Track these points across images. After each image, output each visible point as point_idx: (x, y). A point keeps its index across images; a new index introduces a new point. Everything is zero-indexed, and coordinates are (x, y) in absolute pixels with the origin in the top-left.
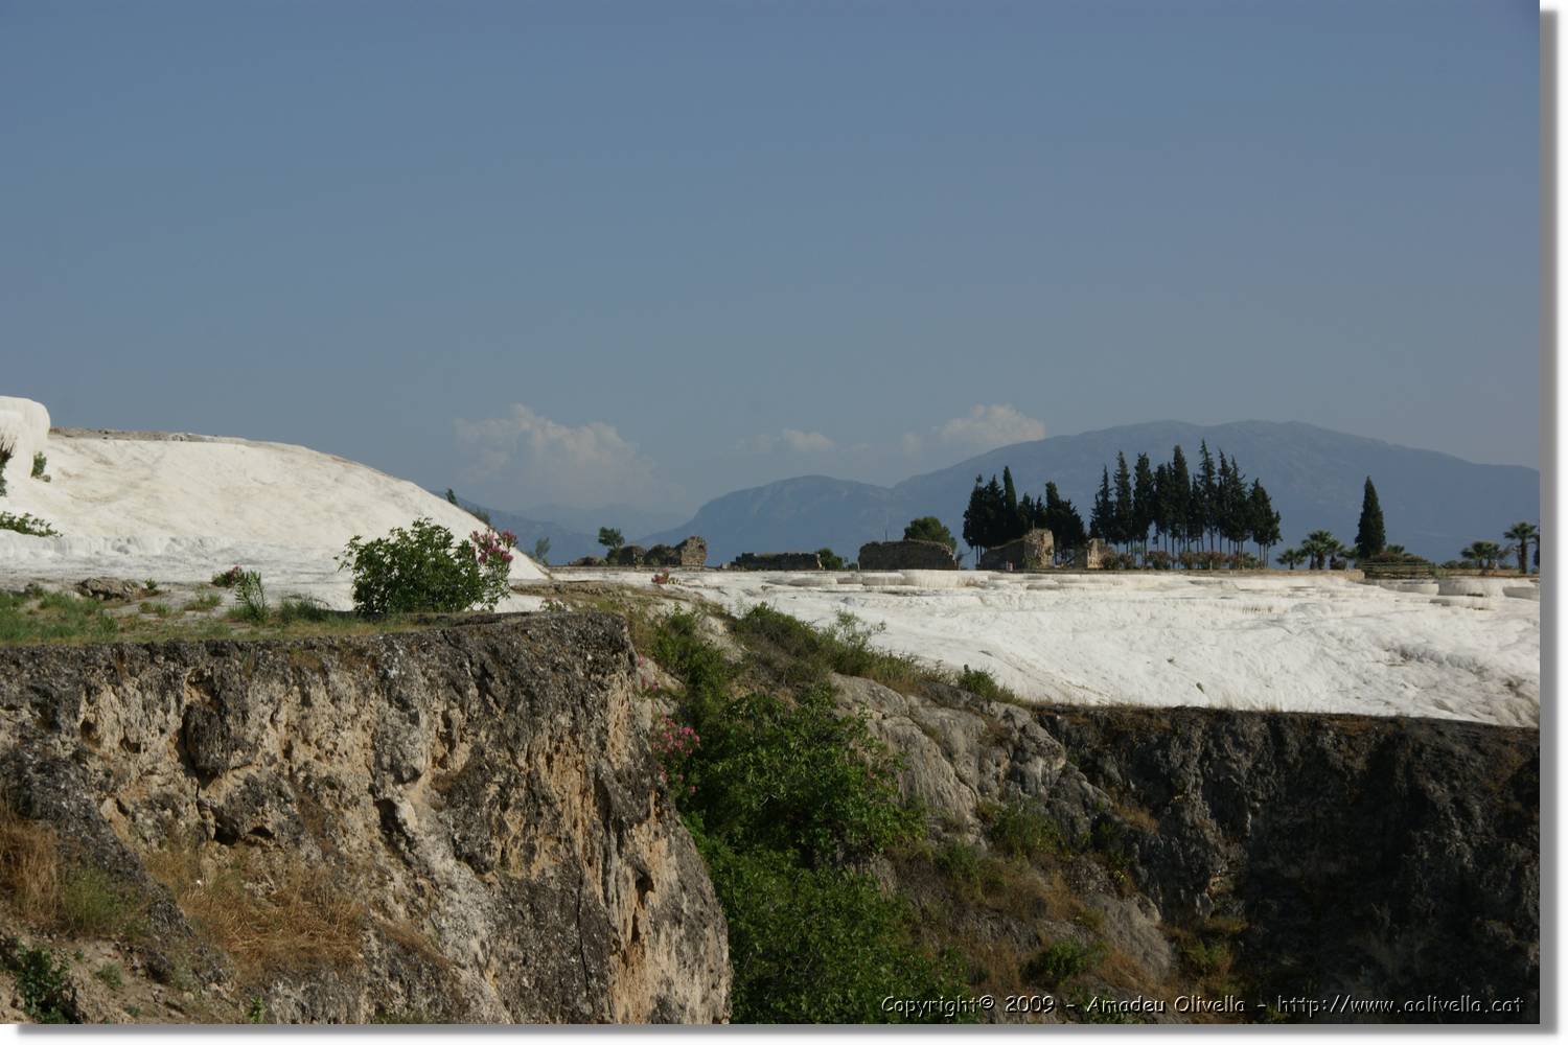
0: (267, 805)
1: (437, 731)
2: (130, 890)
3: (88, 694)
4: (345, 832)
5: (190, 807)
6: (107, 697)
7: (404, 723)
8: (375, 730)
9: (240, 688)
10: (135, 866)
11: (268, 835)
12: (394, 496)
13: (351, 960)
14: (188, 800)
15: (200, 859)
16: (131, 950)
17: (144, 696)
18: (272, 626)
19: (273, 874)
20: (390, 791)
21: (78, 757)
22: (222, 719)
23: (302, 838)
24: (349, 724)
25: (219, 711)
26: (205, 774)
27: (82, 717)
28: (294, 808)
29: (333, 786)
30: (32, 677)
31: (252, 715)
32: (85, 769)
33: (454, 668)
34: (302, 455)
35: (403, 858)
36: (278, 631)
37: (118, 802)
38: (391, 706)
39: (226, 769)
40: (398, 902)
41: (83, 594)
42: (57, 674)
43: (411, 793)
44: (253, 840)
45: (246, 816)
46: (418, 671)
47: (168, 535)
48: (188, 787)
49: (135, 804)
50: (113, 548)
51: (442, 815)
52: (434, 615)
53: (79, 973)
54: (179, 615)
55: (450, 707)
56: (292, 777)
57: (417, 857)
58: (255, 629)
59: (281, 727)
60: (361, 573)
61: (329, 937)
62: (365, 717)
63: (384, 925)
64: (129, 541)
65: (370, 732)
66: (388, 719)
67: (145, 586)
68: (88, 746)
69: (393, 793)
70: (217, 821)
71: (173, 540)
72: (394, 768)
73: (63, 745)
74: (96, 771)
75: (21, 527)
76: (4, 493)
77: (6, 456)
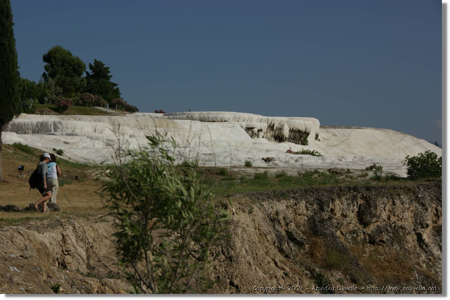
0: (383, 233)
1: (434, 213)
2: (345, 256)
3: (332, 201)
4: (407, 242)
5: (361, 233)
6: (337, 202)
7: (423, 211)
8: (415, 212)
9: (375, 199)
10: (346, 250)
11: (384, 242)
12: (418, 144)
13: (410, 279)
14: (361, 231)
15: (364, 248)
16: (346, 274)
17: (347, 202)
18: (383, 182)
19: (386, 253)
20: (420, 230)
21: (330, 219)
22: (370, 208)
23: (394, 243)
24: (407, 211)
25: (369, 206)
26: (365, 224)
27: (331, 207)
28: (391, 235)
29: (403, 229)
30: (317, 196)
31: (378, 208)
32: (331, 222)
33: (438, 194)
34: (391, 132)
35: (425, 250)
36: (385, 183)
37: (341, 232)
38: (419, 205)
39: (371, 223)
40: (423, 263)
41: (329, 172)
42: (323, 195)
43: (426, 231)
44: (379, 243)
45: (377, 236)
46: (427, 195)
47: (352, 156)
48: (360, 228)
49: (346, 232)
50: (337, 160)
51: (436, 238)
52: (432, 179)
53: (332, 280)
54: (356, 179)
55: (438, 206)
56: (390, 226)
57: (429, 250)
58: (378, 183)
59: (387, 211)
60: (409, 166)
61: (403, 272)
62: (412, 208)
63: (419, 270)
64: (342, 157)
65: (413, 213)
66: (419, 209)
67: (347, 170)
68: (332, 216)
69: (421, 231)
70: (369, 238)
71: (354, 157)
72: (421, 224)
73: (325, 215)
74: (335, 223)
75: (312, 154)
76: (308, 144)
77: (308, 134)
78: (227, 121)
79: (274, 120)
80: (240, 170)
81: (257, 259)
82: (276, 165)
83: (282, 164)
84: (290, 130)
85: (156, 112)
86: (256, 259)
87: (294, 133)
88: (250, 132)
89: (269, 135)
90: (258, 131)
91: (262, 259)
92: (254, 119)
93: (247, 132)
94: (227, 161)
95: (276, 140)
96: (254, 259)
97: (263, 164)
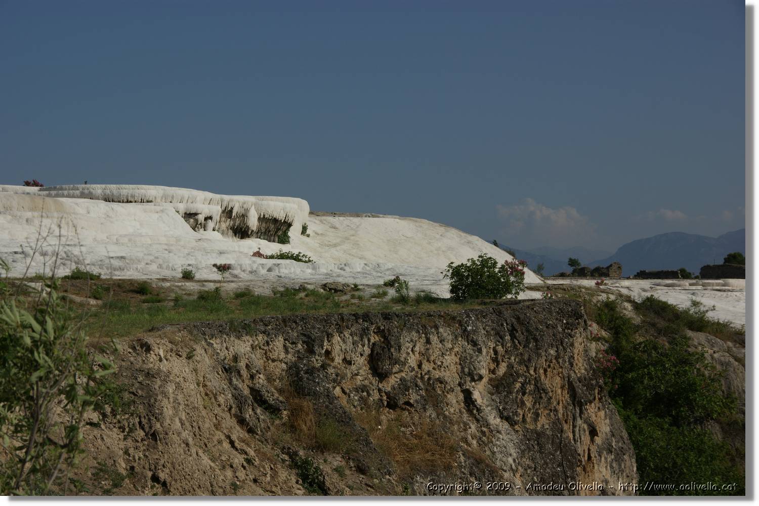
0: (411, 391)
1: (491, 356)
2: (348, 430)
3: (328, 337)
4: (447, 404)
5: (375, 391)
6: (336, 339)
7: (475, 353)
8: (461, 356)
9: (397, 335)
10: (350, 418)
11: (411, 405)
12: (468, 243)
13: (452, 466)
14: (374, 388)
15: (380, 416)
16: (349, 459)
17: (353, 339)
18: (411, 305)
19: (414, 424)
20: (469, 385)
21: (324, 367)
22: (389, 350)
23: (427, 407)
24: (448, 353)
25: (387, 346)
26: (381, 375)
27: (325, 348)
28: (423, 393)
29: (441, 383)
30: (302, 329)
31: (403, 348)
32: (326, 372)
33: (499, 326)
34: (425, 224)
35: (475, 418)
36: (415, 308)
37: (342, 388)
38: (468, 344)
39: (391, 373)
40: (473, 439)
41: (324, 290)
42: (314, 328)
43: (479, 386)
44: (404, 407)
45: (401, 396)
46: (481, 327)
47: (363, 262)
48: (374, 382)
49: (350, 389)
50: (338, 268)
51: (494, 397)
52: (488, 301)
53: (326, 469)
54: (369, 300)
55: (498, 345)
56: (422, 378)
57: (482, 417)
58: (404, 307)
59: (417, 354)
60: (454, 280)
61: (441, 455)
62: (456, 349)
63: (466, 450)
64: (345, 265)
65: (459, 357)
66: (467, 351)
67: (353, 286)
68: (328, 362)
69: (470, 386)
70: (387, 398)
71: (366, 264)
72: (470, 374)
73: (317, 361)
74: (332, 374)
75: (297, 258)
76: (288, 242)
77: (290, 225)
78: (151, 202)
79: (232, 201)
80: (173, 286)
81: (200, 435)
82: (236, 276)
83: (245, 275)
84: (259, 219)
85: (27, 184)
86: (198, 436)
87: (266, 223)
88: (192, 220)
89: (224, 226)
90: (206, 219)
91: (208, 436)
92: (198, 199)
93: (186, 221)
94: (151, 269)
95: (235, 235)
96: (195, 436)
97: (213, 275)
